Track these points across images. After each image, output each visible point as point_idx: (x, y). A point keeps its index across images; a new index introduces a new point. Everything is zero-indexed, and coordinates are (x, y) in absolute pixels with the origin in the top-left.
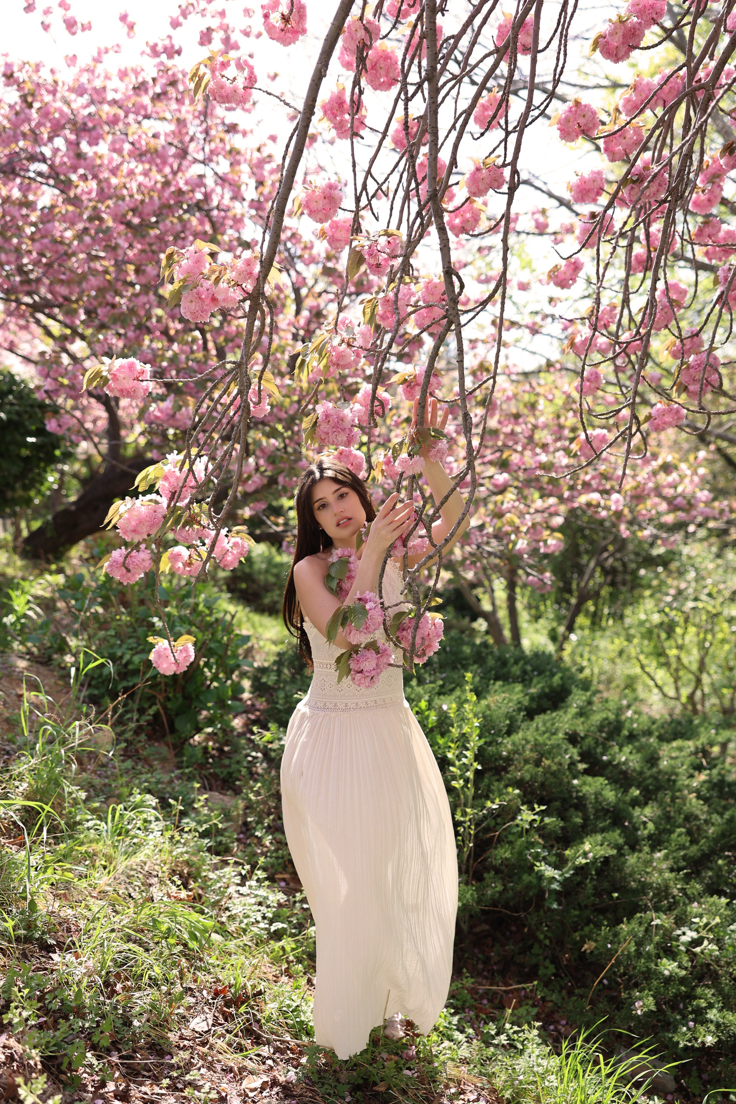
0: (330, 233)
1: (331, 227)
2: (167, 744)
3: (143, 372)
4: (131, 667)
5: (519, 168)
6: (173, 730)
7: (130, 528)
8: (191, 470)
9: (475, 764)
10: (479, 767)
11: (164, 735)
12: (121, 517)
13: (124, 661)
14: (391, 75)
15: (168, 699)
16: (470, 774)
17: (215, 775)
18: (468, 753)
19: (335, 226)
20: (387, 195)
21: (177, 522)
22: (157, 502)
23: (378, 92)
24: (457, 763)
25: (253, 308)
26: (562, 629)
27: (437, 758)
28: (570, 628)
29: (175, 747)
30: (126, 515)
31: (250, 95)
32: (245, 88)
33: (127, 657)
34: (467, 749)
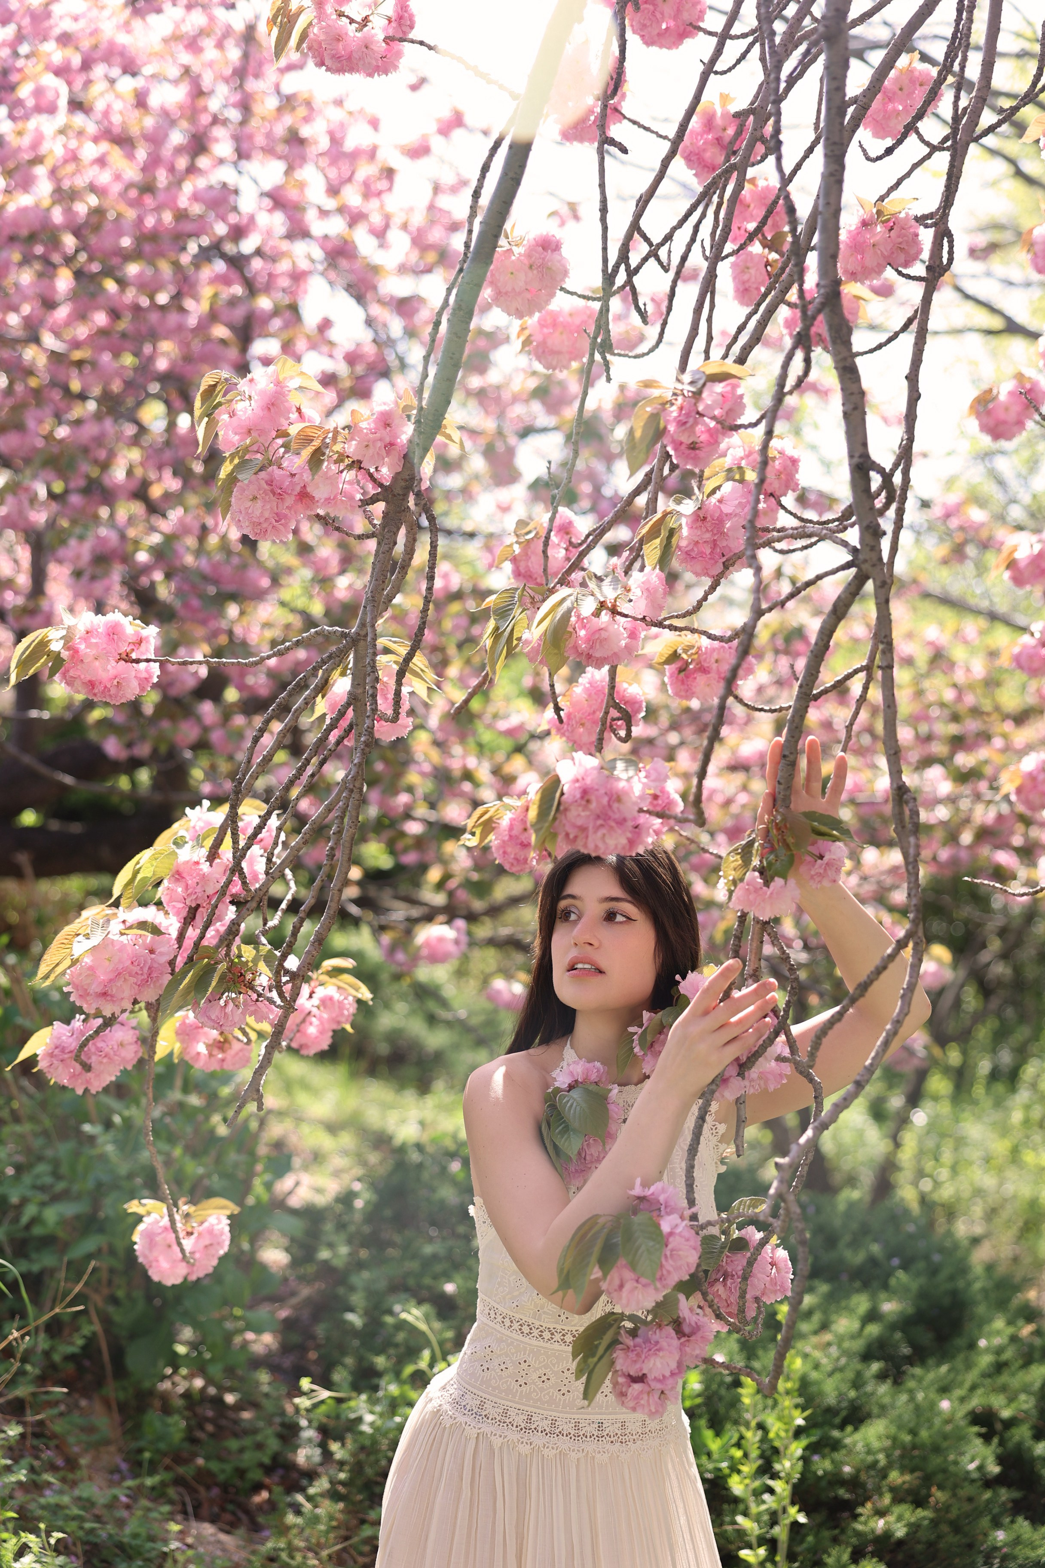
0: (538, 337)
1: (542, 324)
2: (107, 1403)
3: (140, 642)
4: (37, 1231)
5: (951, 225)
6: (120, 1370)
7: (95, 988)
8: (236, 868)
9: (793, 1510)
10: (802, 1519)
11: (100, 1383)
12: (74, 962)
13: (25, 1219)
14: (686, 16)
15: (114, 1300)
16: (780, 1532)
17: (205, 1477)
18: (779, 1486)
19: (553, 322)
20: (666, 269)
21: (201, 983)
22: (156, 930)
23: (654, 49)
24: (754, 1509)
25: (391, 522)
26: (896, 1102)
27: (704, 1480)
28: (914, 1099)
29: (122, 1408)
30: (88, 960)
31: (399, 54)
32: (388, 40)
33: (31, 1210)
34: (775, 1476)
